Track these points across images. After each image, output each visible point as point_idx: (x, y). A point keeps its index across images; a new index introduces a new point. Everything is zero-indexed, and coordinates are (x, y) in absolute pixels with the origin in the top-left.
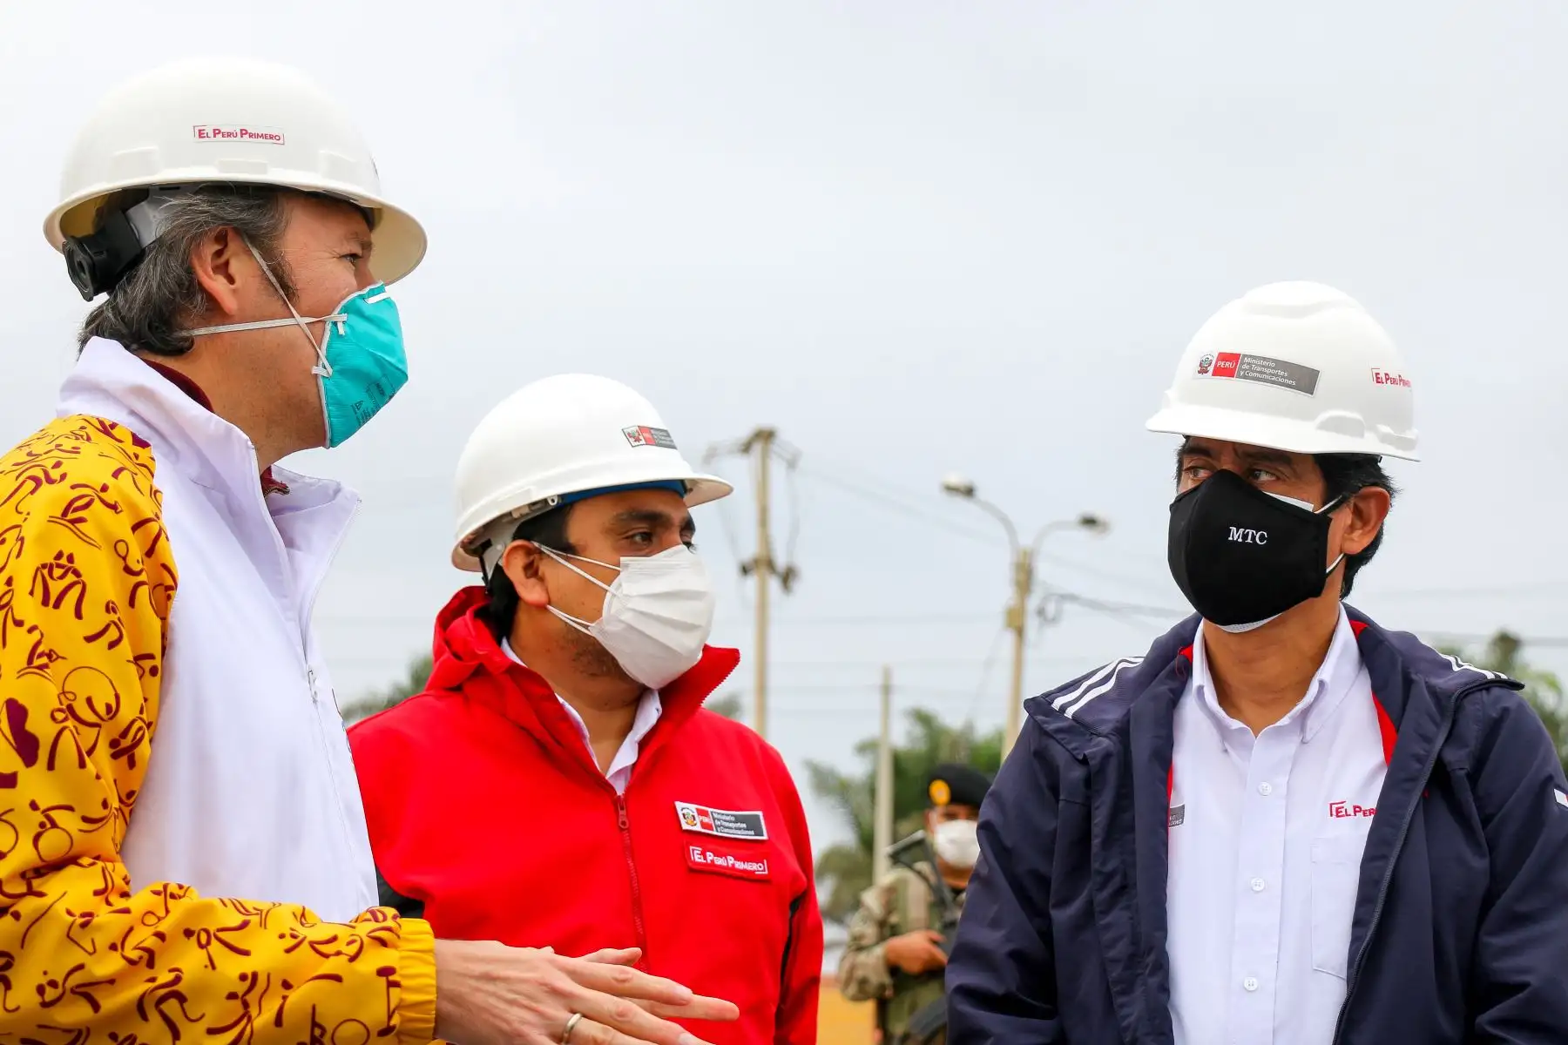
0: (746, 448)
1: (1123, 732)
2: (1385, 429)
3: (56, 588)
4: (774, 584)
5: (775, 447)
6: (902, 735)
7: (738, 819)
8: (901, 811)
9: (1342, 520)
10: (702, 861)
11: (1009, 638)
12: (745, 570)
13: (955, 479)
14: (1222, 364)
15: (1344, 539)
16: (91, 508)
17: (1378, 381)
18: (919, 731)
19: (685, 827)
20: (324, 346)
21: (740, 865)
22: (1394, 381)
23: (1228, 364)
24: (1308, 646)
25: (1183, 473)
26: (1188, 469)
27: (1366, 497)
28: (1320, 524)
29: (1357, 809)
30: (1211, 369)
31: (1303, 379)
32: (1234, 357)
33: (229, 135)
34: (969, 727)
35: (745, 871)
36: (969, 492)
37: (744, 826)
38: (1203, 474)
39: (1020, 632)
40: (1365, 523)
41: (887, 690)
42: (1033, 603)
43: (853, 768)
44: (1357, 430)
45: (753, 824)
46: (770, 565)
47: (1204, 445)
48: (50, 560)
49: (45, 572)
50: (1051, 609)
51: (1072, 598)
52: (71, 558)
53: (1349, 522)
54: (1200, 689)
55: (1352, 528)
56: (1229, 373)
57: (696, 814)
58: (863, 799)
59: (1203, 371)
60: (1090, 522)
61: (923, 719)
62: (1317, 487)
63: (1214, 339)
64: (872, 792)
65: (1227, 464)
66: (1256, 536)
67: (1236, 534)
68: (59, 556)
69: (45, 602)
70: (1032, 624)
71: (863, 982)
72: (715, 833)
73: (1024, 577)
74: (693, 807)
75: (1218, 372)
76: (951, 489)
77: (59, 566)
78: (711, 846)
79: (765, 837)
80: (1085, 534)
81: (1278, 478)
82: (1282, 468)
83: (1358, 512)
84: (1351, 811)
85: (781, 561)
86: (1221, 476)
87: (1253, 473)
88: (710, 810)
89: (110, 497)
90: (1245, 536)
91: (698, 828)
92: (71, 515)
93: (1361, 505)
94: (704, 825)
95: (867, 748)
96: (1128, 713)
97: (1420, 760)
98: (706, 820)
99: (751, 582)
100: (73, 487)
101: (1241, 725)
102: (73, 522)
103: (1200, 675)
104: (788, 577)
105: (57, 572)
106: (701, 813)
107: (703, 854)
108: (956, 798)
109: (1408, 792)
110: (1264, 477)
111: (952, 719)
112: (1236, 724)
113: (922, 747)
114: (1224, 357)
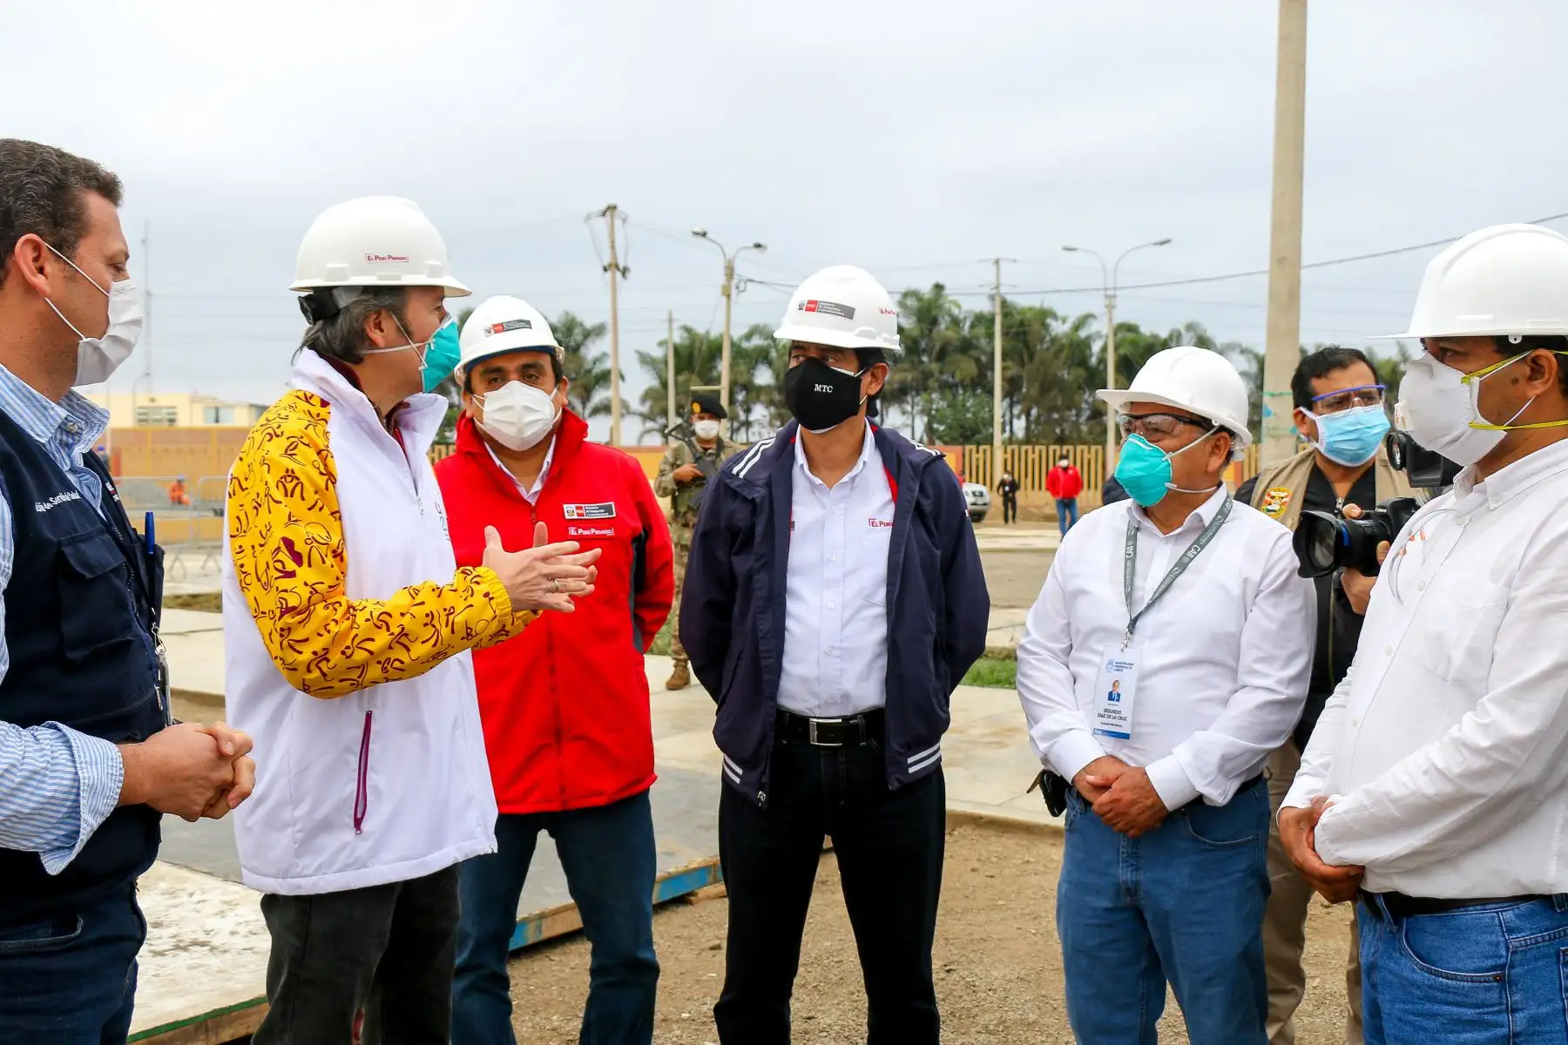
0: (604, 214)
1: (769, 485)
2: (885, 335)
3: (290, 486)
4: (619, 275)
5: (617, 213)
6: (678, 337)
7: (600, 508)
8: (678, 372)
9: (867, 379)
10: (575, 534)
11: (724, 299)
12: (605, 269)
13: (697, 229)
14: (809, 305)
15: (868, 388)
16: (298, 448)
17: (882, 312)
18: (685, 335)
19: (567, 517)
20: (424, 356)
21: (598, 532)
22: (889, 313)
23: (812, 306)
24: (854, 440)
25: (792, 360)
26: (794, 357)
27: (877, 368)
28: (858, 381)
29: (881, 523)
30: (804, 308)
31: (848, 313)
32: (815, 302)
33: (383, 259)
34: (708, 333)
35: (600, 535)
36: (704, 235)
37: (603, 511)
38: (801, 359)
39: (729, 296)
40: (877, 380)
41: (670, 321)
42: (734, 283)
43: (657, 353)
44: (871, 336)
45: (608, 510)
46: (617, 267)
47: (801, 344)
48: (284, 474)
49: (283, 480)
50: (742, 286)
51: (751, 281)
52: (293, 471)
53: (870, 380)
54: (802, 466)
55: (871, 383)
56: (813, 310)
57: (575, 510)
58: (662, 366)
59: (801, 309)
60: (758, 246)
61: (687, 330)
62: (855, 364)
63: (804, 294)
64: (666, 363)
65: (813, 355)
66: (828, 389)
67: (818, 388)
68: (287, 471)
69: (286, 495)
70: (734, 292)
71: (665, 489)
72: (585, 517)
73: (730, 271)
74: (573, 506)
75: (808, 309)
76: (696, 234)
77: (289, 476)
78: (581, 525)
79: (614, 515)
80: (756, 251)
81: (837, 361)
82: (840, 356)
83: (873, 375)
84: (878, 524)
85: (621, 265)
86: (809, 360)
87: (826, 359)
88: (583, 505)
89: (305, 440)
90: (822, 389)
91: (576, 517)
92: (290, 452)
93: (875, 371)
94: (579, 515)
95: (661, 344)
96: (770, 476)
97: (909, 502)
98: (580, 512)
99: (608, 275)
100: (288, 438)
101: (821, 482)
102: (291, 455)
103: (800, 458)
104: (624, 272)
105: (289, 479)
106: (578, 508)
107: (577, 531)
108: (703, 410)
109: (905, 519)
110: (831, 360)
111: (700, 330)
112: (818, 481)
113: (687, 342)
114: (810, 302)
